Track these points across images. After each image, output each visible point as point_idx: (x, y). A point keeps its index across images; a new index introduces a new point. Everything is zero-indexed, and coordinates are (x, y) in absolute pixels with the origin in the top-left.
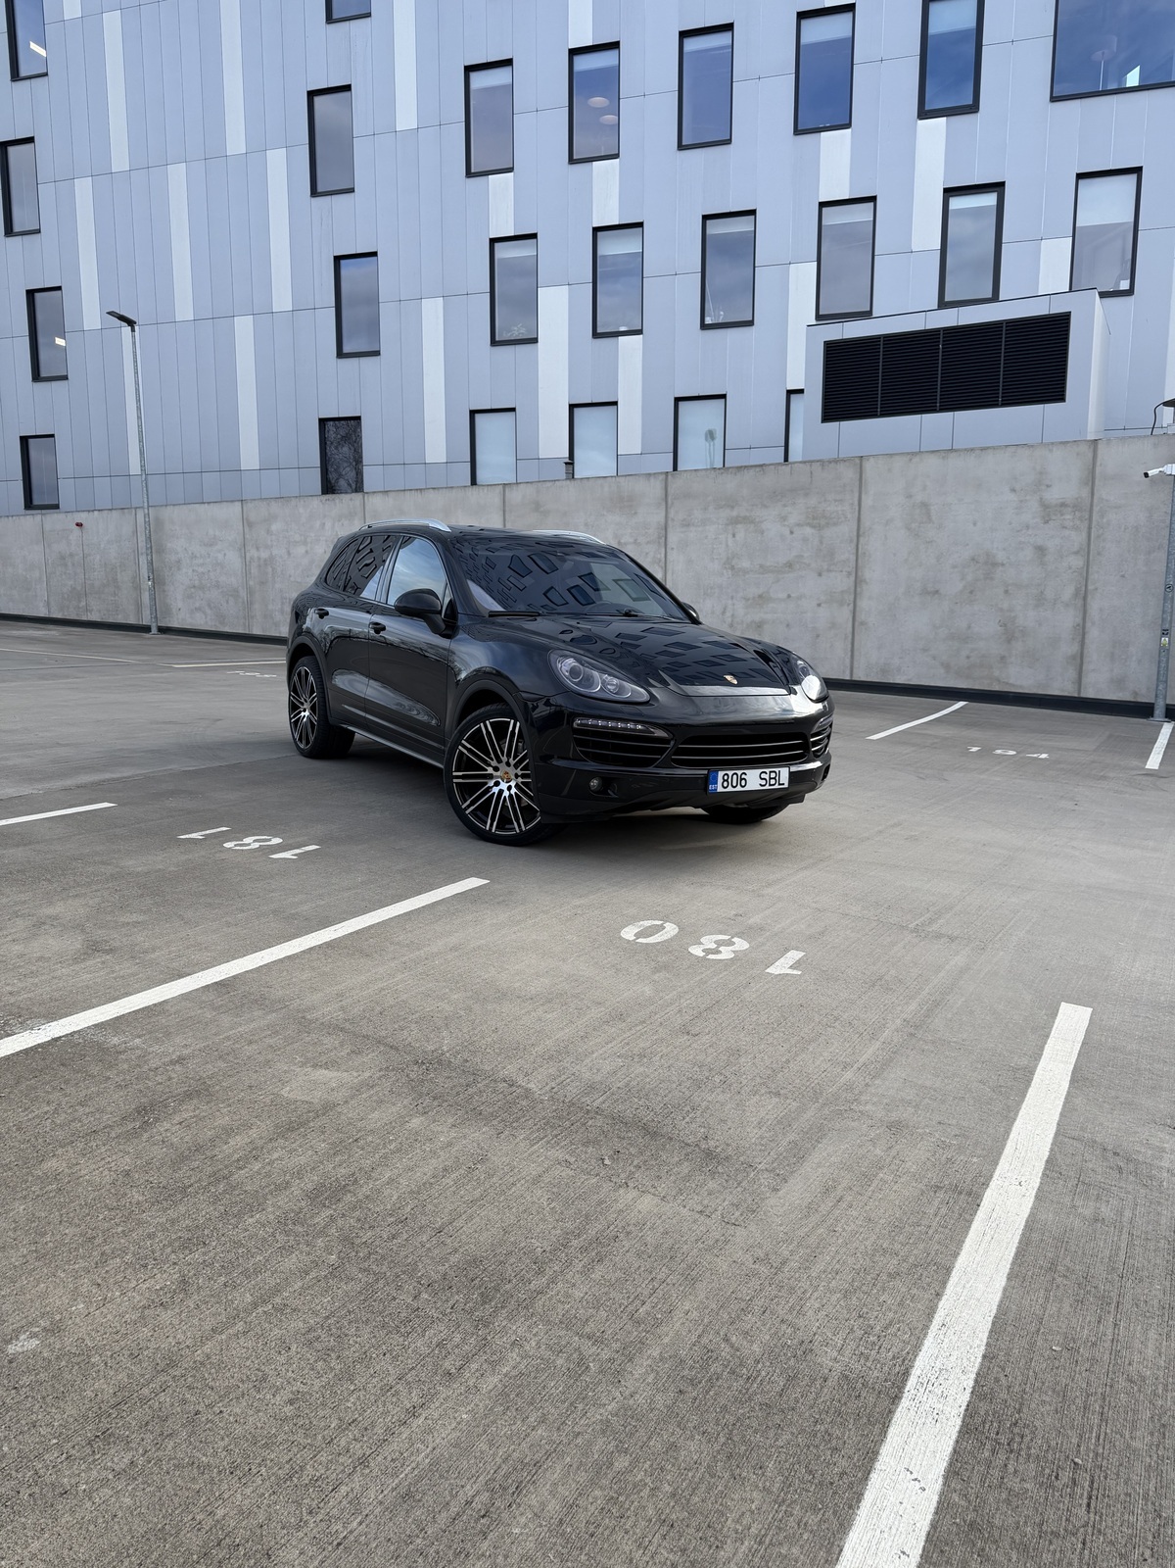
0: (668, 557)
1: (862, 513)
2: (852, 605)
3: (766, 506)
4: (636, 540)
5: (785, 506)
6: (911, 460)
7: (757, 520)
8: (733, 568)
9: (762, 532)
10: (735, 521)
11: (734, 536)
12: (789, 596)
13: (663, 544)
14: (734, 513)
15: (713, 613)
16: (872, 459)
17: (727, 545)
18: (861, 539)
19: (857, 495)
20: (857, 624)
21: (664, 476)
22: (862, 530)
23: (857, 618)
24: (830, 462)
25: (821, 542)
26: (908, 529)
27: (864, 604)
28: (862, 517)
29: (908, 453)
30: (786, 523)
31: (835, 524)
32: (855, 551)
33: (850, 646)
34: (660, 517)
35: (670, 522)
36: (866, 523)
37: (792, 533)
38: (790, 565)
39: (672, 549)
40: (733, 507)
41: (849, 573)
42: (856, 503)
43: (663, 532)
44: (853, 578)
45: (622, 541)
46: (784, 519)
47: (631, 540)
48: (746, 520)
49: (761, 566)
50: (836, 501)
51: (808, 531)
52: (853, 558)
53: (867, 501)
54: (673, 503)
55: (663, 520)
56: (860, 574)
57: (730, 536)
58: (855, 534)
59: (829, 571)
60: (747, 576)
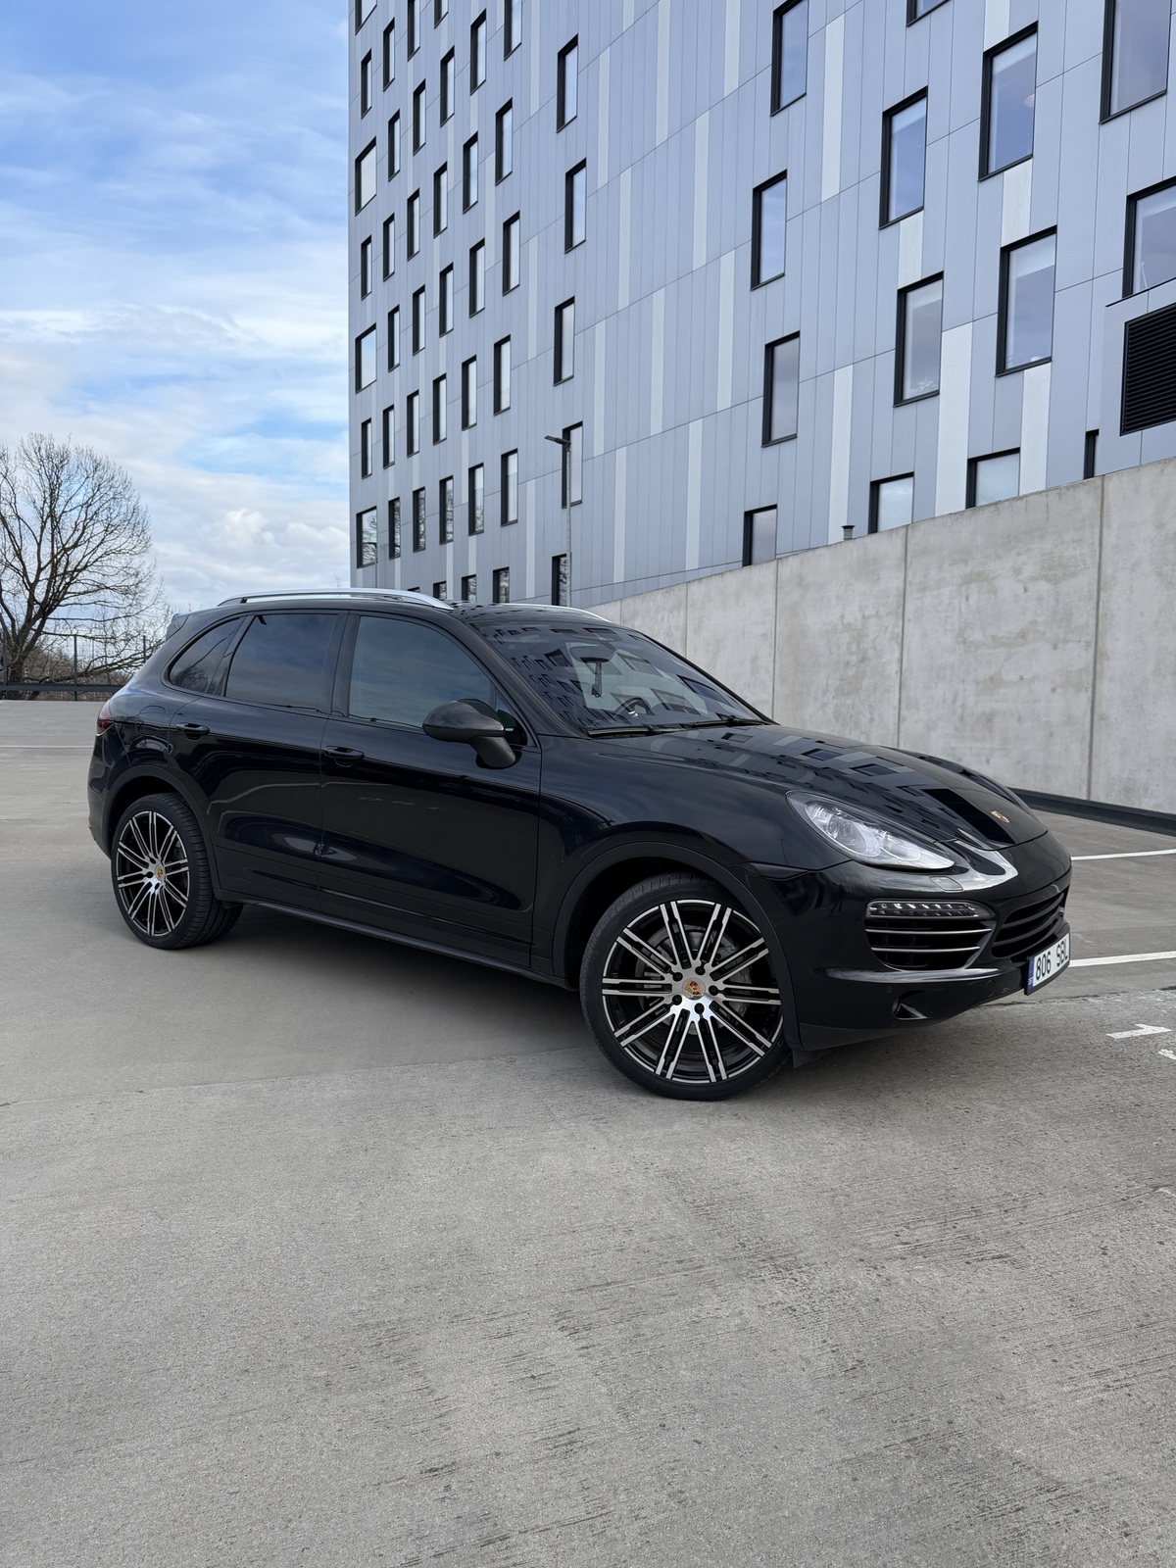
0: (905, 631)
1: (1103, 555)
2: (1090, 690)
3: (999, 557)
4: (878, 612)
5: (1019, 554)
6: (1163, 471)
7: (991, 576)
8: (965, 642)
9: (995, 592)
10: (968, 580)
11: (967, 599)
12: (1021, 678)
13: (901, 614)
14: (968, 570)
15: (944, 701)
16: (1115, 477)
17: (960, 612)
18: (1102, 594)
19: (1097, 530)
20: (1096, 718)
21: (904, 530)
22: (1102, 580)
23: (1096, 709)
24: (1068, 488)
25: (1057, 602)
26: (1159, 574)
27: (1104, 688)
28: (1103, 563)
29: (1159, 462)
30: (1020, 578)
31: (1074, 575)
32: (1094, 612)
33: (1087, 750)
34: (898, 583)
35: (908, 587)
36: (1108, 570)
37: (1026, 590)
38: (1023, 635)
39: (909, 620)
40: (966, 562)
41: (1088, 644)
42: (1097, 542)
43: (902, 600)
44: (1091, 652)
45: (866, 614)
46: (1017, 571)
47: (874, 613)
48: (978, 577)
49: (994, 638)
50: (1074, 541)
51: (1044, 586)
52: (1093, 621)
53: (1110, 538)
54: (911, 563)
55: (902, 585)
56: (1100, 644)
57: (964, 599)
58: (1095, 586)
59: (1065, 641)
60: (979, 652)
